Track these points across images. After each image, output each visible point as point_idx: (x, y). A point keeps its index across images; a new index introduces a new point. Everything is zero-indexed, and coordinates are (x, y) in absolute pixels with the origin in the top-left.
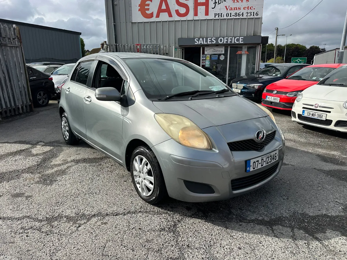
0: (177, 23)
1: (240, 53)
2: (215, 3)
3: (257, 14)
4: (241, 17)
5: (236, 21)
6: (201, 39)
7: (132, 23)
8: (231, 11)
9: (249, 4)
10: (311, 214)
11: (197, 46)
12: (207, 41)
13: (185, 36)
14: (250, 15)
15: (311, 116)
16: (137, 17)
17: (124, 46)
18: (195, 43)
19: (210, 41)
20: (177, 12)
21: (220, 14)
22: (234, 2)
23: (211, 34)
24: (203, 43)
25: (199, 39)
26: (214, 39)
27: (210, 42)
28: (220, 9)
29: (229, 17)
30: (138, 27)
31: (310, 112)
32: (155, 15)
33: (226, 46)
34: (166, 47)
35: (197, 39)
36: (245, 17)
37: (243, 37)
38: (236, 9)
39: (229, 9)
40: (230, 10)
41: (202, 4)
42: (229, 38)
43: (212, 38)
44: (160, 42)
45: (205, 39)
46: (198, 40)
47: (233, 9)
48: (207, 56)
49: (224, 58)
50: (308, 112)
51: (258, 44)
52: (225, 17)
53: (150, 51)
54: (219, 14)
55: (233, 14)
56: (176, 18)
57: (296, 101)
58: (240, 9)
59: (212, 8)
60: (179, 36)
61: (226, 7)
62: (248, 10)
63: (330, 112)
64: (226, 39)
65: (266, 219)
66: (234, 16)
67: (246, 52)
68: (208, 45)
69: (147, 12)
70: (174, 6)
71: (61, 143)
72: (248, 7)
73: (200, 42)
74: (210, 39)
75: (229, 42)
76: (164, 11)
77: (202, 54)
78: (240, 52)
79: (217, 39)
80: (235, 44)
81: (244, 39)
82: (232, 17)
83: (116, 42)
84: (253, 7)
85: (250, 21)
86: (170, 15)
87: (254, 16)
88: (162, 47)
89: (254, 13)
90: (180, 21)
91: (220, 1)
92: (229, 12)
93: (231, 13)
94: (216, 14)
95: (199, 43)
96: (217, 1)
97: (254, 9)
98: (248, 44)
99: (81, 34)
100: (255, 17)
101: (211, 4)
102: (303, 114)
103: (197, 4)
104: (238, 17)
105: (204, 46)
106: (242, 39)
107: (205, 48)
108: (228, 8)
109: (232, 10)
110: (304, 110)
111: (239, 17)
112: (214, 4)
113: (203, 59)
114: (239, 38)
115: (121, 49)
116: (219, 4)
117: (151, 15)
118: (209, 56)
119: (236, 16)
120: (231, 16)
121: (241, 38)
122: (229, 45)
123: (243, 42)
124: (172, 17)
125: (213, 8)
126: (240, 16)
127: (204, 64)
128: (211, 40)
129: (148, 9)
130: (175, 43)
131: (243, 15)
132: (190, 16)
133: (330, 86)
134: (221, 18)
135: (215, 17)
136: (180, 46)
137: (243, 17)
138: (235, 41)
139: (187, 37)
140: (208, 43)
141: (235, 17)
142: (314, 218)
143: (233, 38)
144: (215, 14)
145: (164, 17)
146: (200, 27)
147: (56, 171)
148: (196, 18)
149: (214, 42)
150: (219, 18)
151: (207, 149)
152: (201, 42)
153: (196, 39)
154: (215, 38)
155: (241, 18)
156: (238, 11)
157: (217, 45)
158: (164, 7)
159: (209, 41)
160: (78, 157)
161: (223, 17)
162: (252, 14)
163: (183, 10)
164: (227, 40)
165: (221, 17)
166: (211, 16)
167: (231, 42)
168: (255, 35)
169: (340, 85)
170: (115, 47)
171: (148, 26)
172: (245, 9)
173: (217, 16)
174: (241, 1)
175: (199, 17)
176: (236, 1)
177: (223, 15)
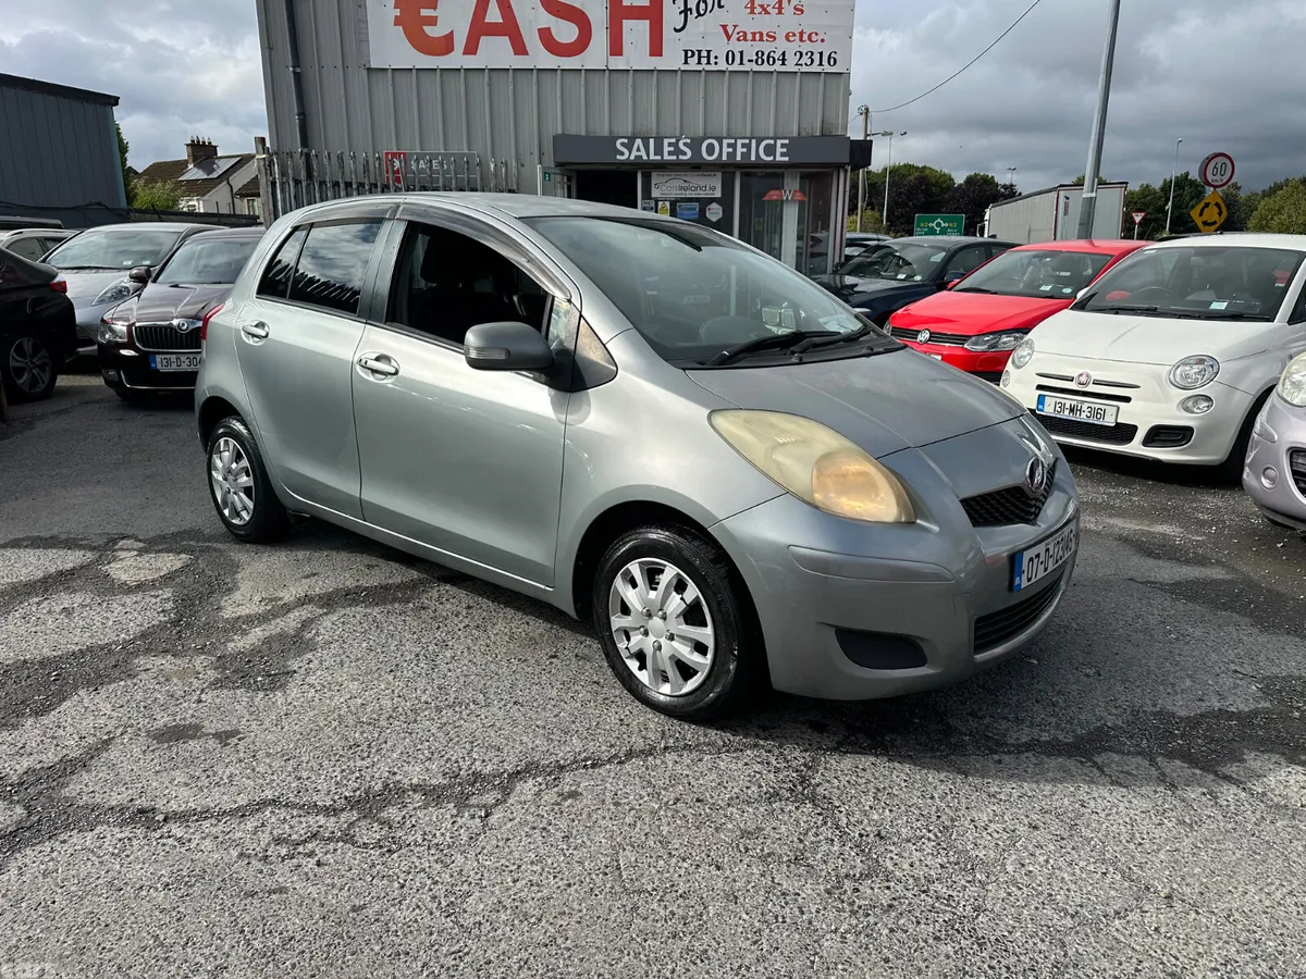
0: (547, 79)
1: (775, 197)
2: (686, 11)
3: (832, 60)
4: (778, 67)
5: (763, 81)
6: (638, 142)
7: (369, 69)
8: (742, 46)
9: (806, 23)
10: (1183, 713)
11: (623, 168)
12: (659, 151)
13: (577, 128)
14: (809, 62)
15: (1066, 415)
16: (390, 48)
17: (340, 158)
18: (619, 157)
19: (672, 149)
20: (546, 36)
21: (704, 54)
22: (752, 12)
23: (672, 123)
24: (645, 158)
25: (632, 139)
26: (685, 144)
27: (670, 153)
28: (704, 33)
29: (736, 67)
30: (393, 85)
31: (1063, 401)
32: (460, 42)
33: (727, 169)
34: (506, 168)
35: (626, 141)
36: (790, 67)
37: (787, 141)
38: (761, 40)
39: (735, 36)
40: (738, 40)
41: (636, 13)
42: (740, 142)
43: (678, 141)
44: (482, 146)
45: (652, 141)
46: (629, 147)
47: (749, 37)
48: (660, 203)
49: (720, 216)
50: (1058, 400)
51: (839, 167)
52: (723, 65)
53: (444, 182)
54: (700, 52)
55: (750, 54)
56: (541, 58)
57: (1009, 366)
58: (775, 38)
59: (676, 30)
60: (555, 127)
61: (724, 27)
62: (801, 44)
63: (1127, 399)
64: (729, 145)
65: (1061, 737)
66: (752, 61)
67: (799, 196)
68: (662, 166)
69: (428, 30)
70: (532, 15)
71: (211, 538)
72: (802, 33)
73: (634, 153)
74: (670, 145)
75: (739, 158)
76: (494, 30)
77: (643, 198)
78: (777, 192)
79: (695, 145)
80: (761, 165)
81: (790, 149)
82: (747, 67)
83: (305, 142)
84: (817, 34)
85: (810, 83)
86: (520, 48)
87: (821, 64)
88: (492, 166)
89: (821, 54)
90: (556, 70)
91: (702, 6)
92: (736, 47)
93: (742, 53)
94: (690, 54)
95: (632, 158)
96: (692, 4)
97: (823, 41)
98: (806, 167)
99: (117, 104)
100: (827, 68)
101: (671, 15)
102: (1040, 407)
103: (619, 14)
104: (766, 68)
105: (649, 168)
106: (783, 146)
107: (654, 175)
108: (730, 30)
109: (745, 40)
110: (1044, 396)
111: (771, 69)
112: (681, 13)
114: (772, 142)
115: (328, 170)
116: (699, 15)
117: (446, 46)
118: (668, 204)
119: (760, 62)
120: (741, 63)
121: (779, 142)
122: (738, 166)
123: (787, 159)
124: (527, 54)
125: (678, 28)
126: (774, 62)
128: (676, 145)
129: (433, 21)
130: (541, 154)
131: (784, 60)
132: (596, 55)
133: (1117, 313)
134: (708, 68)
135: (686, 62)
136: (559, 165)
137: (783, 69)
138: (758, 153)
139: (583, 133)
140: (666, 157)
141: (756, 68)
142: (1194, 722)
143: (754, 142)
144: (686, 52)
145: (495, 52)
146: (634, 98)
147: (268, 641)
148: (618, 63)
149: (685, 154)
150: (700, 68)
151: (897, 524)
152: (638, 154)
153: (618, 142)
154: (689, 141)
155: (779, 72)
156: (766, 47)
157: (697, 166)
158: (494, 15)
159: (667, 149)
160: (322, 586)
161: (716, 63)
162: (816, 57)
163: (566, 32)
164: (731, 150)
165: (708, 63)
166: (672, 59)
167: (746, 155)
168: (828, 136)
169: (1147, 310)
170: (301, 162)
171: (433, 86)
172: (791, 39)
173: (693, 61)
174: (776, 11)
175: (628, 60)
176: (758, 10)
177: (716, 57)
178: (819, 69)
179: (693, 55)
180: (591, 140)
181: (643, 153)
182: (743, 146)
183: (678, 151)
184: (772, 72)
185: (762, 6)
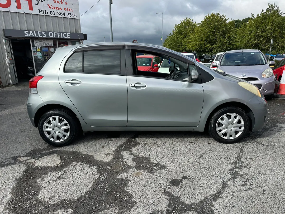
3: (76, 16)
4: (63, 16)
5: (60, 19)
6: (31, 32)
9: (68, 6)
11: (27, 38)
12: (37, 34)
13: (10, 27)
14: (70, 16)
18: (26, 36)
19: (41, 34)
21: (45, 11)
22: (55, 2)
23: (38, 28)
24: (33, 36)
25: (29, 31)
26: (44, 33)
29: (53, 15)
33: (55, 40)
35: (27, 31)
36: (66, 16)
37: (69, 34)
38: (58, 9)
39: (52, 8)
40: (53, 8)
42: (58, 33)
43: (42, 32)
45: (35, 32)
46: (29, 33)
47: (55, 8)
48: (37, 48)
52: (49, 14)
55: (56, 12)
58: (62, 9)
60: (3, 27)
61: (49, 5)
62: (68, 11)
66: (57, 14)
68: (38, 38)
72: (68, 9)
74: (40, 33)
75: (58, 37)
77: (33, 46)
79: (47, 33)
80: (64, 39)
82: (56, 15)
84: (71, 10)
85: (71, 20)
87: (73, 16)
89: (73, 14)
90: (9, 12)
92: (53, 10)
93: (54, 12)
94: (40, 11)
95: (30, 36)
97: (73, 11)
101: (34, 1)
104: (60, 16)
105: (33, 39)
106: (69, 35)
107: (35, 40)
108: (50, 6)
109: (54, 9)
113: (34, 51)
114: (66, 34)
116: (42, 1)
118: (40, 48)
119: (59, 14)
120: (54, 14)
121: (68, 34)
122: (58, 39)
123: (70, 38)
125: (37, 4)
127: (36, 55)
128: (41, 33)
131: (64, 15)
132: (13, 8)
134: (46, 15)
135: (40, 13)
136: (7, 37)
137: (64, 17)
138: (63, 36)
140: (39, 36)
141: (58, 16)
143: (61, 33)
144: (39, 10)
146: (26, 21)
149: (44, 35)
150: (44, 14)
152: (31, 35)
153: (25, 32)
154: (45, 32)
156: (60, 11)
157: (47, 39)
159: (39, 34)
164: (56, 35)
165: (46, 13)
166: (35, 11)
167: (60, 36)
168: (77, 33)
172: (65, 10)
173: (42, 13)
174: (61, 3)
175: (23, 10)
176: (56, 2)
177: (48, 12)
178: (73, 18)
179: (41, 11)
180: (14, 31)
181: (33, 35)
182: (59, 34)
183: (42, 35)
184: (62, 17)
185: (57, 1)
